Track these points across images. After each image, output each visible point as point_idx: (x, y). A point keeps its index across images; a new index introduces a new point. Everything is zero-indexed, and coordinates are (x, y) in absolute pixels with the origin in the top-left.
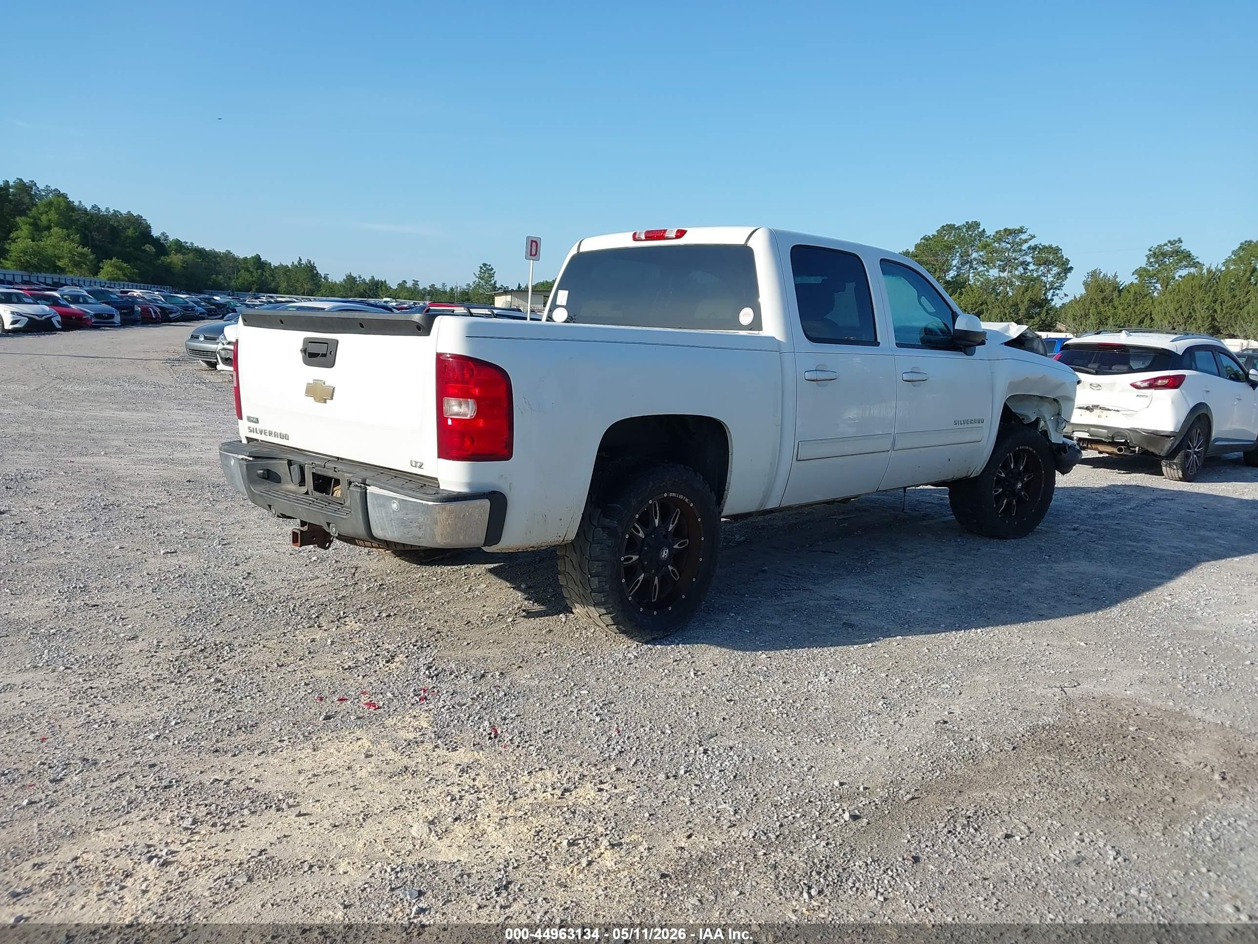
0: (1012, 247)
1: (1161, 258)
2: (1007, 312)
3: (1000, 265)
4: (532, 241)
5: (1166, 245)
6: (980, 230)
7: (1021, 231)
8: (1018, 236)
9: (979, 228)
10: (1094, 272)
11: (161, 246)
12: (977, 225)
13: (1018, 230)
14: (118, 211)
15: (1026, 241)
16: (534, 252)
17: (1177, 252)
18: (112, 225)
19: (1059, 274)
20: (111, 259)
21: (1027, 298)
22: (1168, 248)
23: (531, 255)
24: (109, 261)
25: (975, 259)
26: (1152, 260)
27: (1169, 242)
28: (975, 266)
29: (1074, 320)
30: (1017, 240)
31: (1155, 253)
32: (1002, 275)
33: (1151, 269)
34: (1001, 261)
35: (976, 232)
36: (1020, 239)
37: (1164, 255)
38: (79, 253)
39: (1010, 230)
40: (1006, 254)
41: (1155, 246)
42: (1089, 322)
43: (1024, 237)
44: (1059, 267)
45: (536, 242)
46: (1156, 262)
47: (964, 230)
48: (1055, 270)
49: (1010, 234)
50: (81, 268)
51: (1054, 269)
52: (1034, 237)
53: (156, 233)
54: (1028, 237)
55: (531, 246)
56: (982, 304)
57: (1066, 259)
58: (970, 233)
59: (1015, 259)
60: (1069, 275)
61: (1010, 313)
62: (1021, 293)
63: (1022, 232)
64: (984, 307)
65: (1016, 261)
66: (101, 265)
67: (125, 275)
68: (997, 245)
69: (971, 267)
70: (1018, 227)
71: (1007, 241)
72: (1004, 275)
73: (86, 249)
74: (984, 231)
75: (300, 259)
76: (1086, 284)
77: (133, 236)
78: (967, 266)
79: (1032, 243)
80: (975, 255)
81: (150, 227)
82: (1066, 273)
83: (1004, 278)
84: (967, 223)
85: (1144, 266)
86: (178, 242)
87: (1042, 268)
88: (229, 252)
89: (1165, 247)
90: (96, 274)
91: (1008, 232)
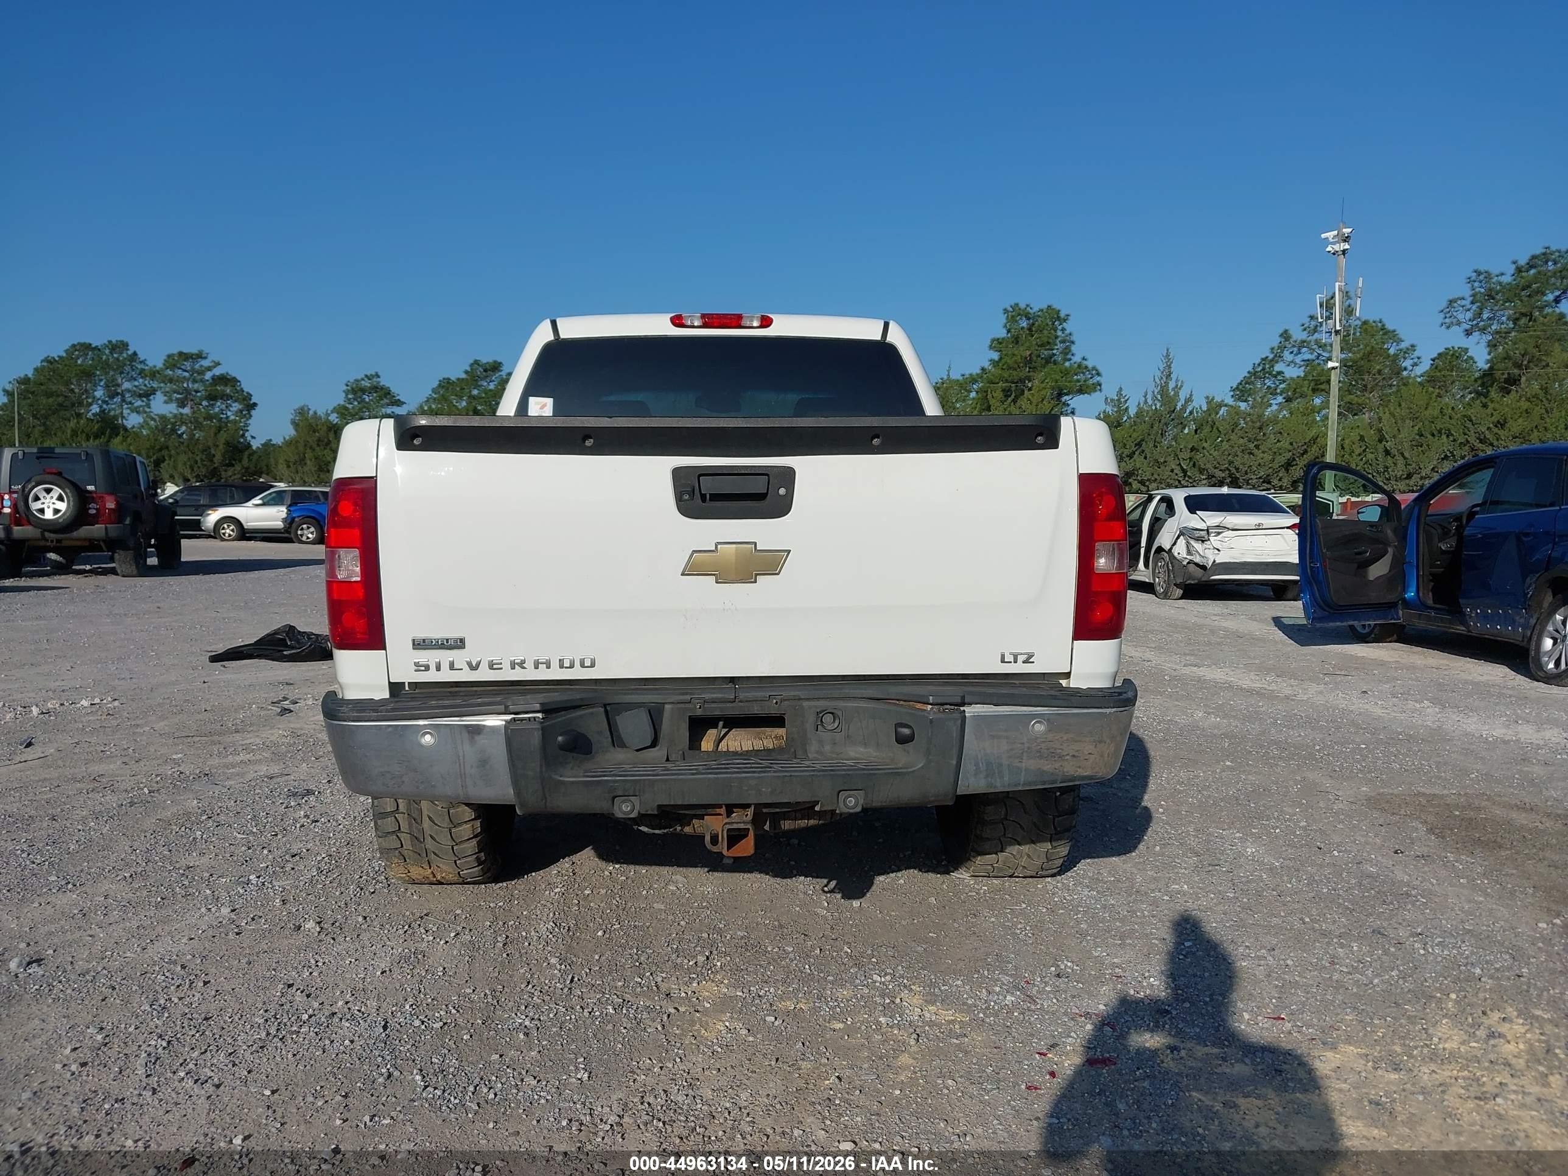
0: (191, 375)
1: (359, 394)
2: (198, 458)
3: (177, 399)
5: (363, 379)
6: (130, 352)
7: (200, 356)
8: (198, 362)
9: (128, 350)
10: (302, 408)
12: (124, 345)
13: (197, 355)
15: (209, 369)
17: (376, 388)
19: (241, 411)
21: (223, 441)
22: (366, 384)
25: (129, 391)
26: (350, 396)
27: (366, 376)
28: (129, 400)
29: (288, 467)
30: (197, 367)
31: (353, 389)
32: (181, 410)
33: (350, 406)
34: (179, 393)
35: (125, 355)
36: (201, 366)
37: (363, 390)
39: (185, 354)
40: (185, 385)
41: (352, 381)
42: (306, 469)
43: (206, 363)
44: (240, 403)
46: (355, 399)
47: (107, 351)
48: (236, 406)
49: (186, 359)
51: (234, 405)
52: (218, 364)
54: (211, 365)
56: (161, 450)
57: (248, 393)
58: (115, 355)
59: (197, 392)
60: (253, 412)
61: (202, 460)
62: (212, 435)
63: (201, 358)
64: (165, 453)
65: (199, 394)
68: (171, 373)
69: (123, 400)
70: (194, 351)
71: (183, 367)
72: (186, 411)
74: (135, 354)
76: (293, 422)
78: (118, 399)
79: (217, 371)
80: (127, 385)
82: (249, 411)
83: (187, 415)
84: (110, 342)
85: (342, 403)
87: (219, 404)
89: (363, 382)
91: (184, 356)
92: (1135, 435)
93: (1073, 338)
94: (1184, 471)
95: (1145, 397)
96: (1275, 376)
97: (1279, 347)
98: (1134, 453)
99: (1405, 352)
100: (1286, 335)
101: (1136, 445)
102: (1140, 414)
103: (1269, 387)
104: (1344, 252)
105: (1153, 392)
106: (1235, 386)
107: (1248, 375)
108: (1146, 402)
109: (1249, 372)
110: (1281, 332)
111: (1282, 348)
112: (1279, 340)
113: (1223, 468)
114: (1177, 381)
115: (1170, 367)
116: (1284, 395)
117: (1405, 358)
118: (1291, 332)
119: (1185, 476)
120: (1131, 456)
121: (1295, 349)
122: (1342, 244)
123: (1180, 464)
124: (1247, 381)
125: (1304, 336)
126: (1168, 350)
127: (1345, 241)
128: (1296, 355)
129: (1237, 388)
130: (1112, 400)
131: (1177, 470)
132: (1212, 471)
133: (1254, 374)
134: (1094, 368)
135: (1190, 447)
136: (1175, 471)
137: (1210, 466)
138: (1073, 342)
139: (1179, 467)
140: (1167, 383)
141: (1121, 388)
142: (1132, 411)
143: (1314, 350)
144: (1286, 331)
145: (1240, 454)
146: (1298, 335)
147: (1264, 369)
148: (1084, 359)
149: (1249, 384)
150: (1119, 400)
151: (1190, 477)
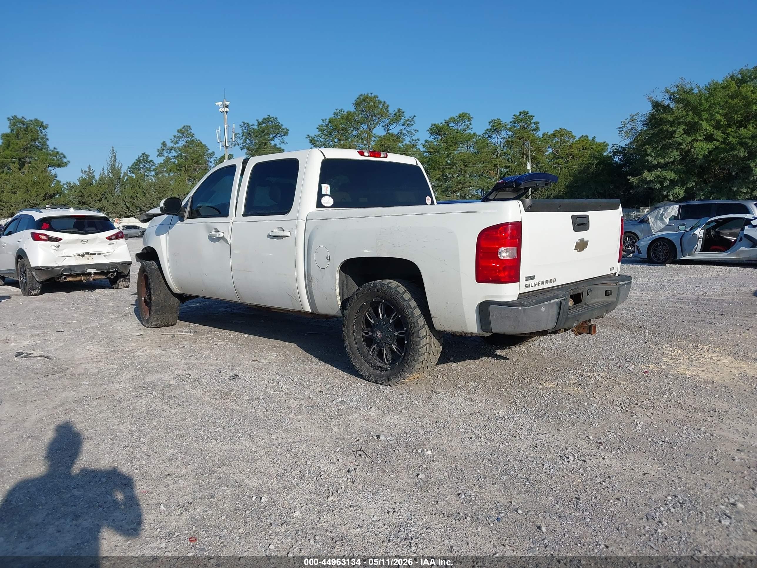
92: (101, 190)
93: (48, 137)
94: (128, 208)
95: (103, 171)
96: (149, 162)
97: (161, 149)
98: (101, 199)
99: (211, 155)
100: (164, 144)
101: (102, 195)
102: (101, 179)
103: (147, 167)
104: (227, 112)
105: (107, 168)
106: (130, 166)
107: (136, 161)
108: (104, 173)
109: (136, 160)
110: (162, 142)
111: (163, 150)
112: (161, 146)
113: (148, 206)
114: (119, 163)
115: (115, 156)
116: (155, 171)
117: (211, 157)
118: (166, 142)
119: (128, 211)
120: (100, 200)
121: (168, 151)
122: (226, 108)
123: (126, 204)
124: (136, 164)
125: (172, 145)
126: (113, 148)
127: (226, 107)
128: (169, 153)
129: (131, 167)
130: (86, 172)
131: (125, 207)
132: (142, 208)
133: (139, 161)
134: (62, 154)
135: (130, 196)
136: (124, 208)
137: (141, 205)
138: (48, 139)
139: (125, 206)
140: (114, 165)
141: (90, 166)
142: (97, 177)
143: (177, 151)
144: (164, 142)
145: (155, 200)
146: (170, 144)
147: (144, 159)
148: (55, 148)
149: (137, 165)
150: (89, 172)
151: (131, 211)
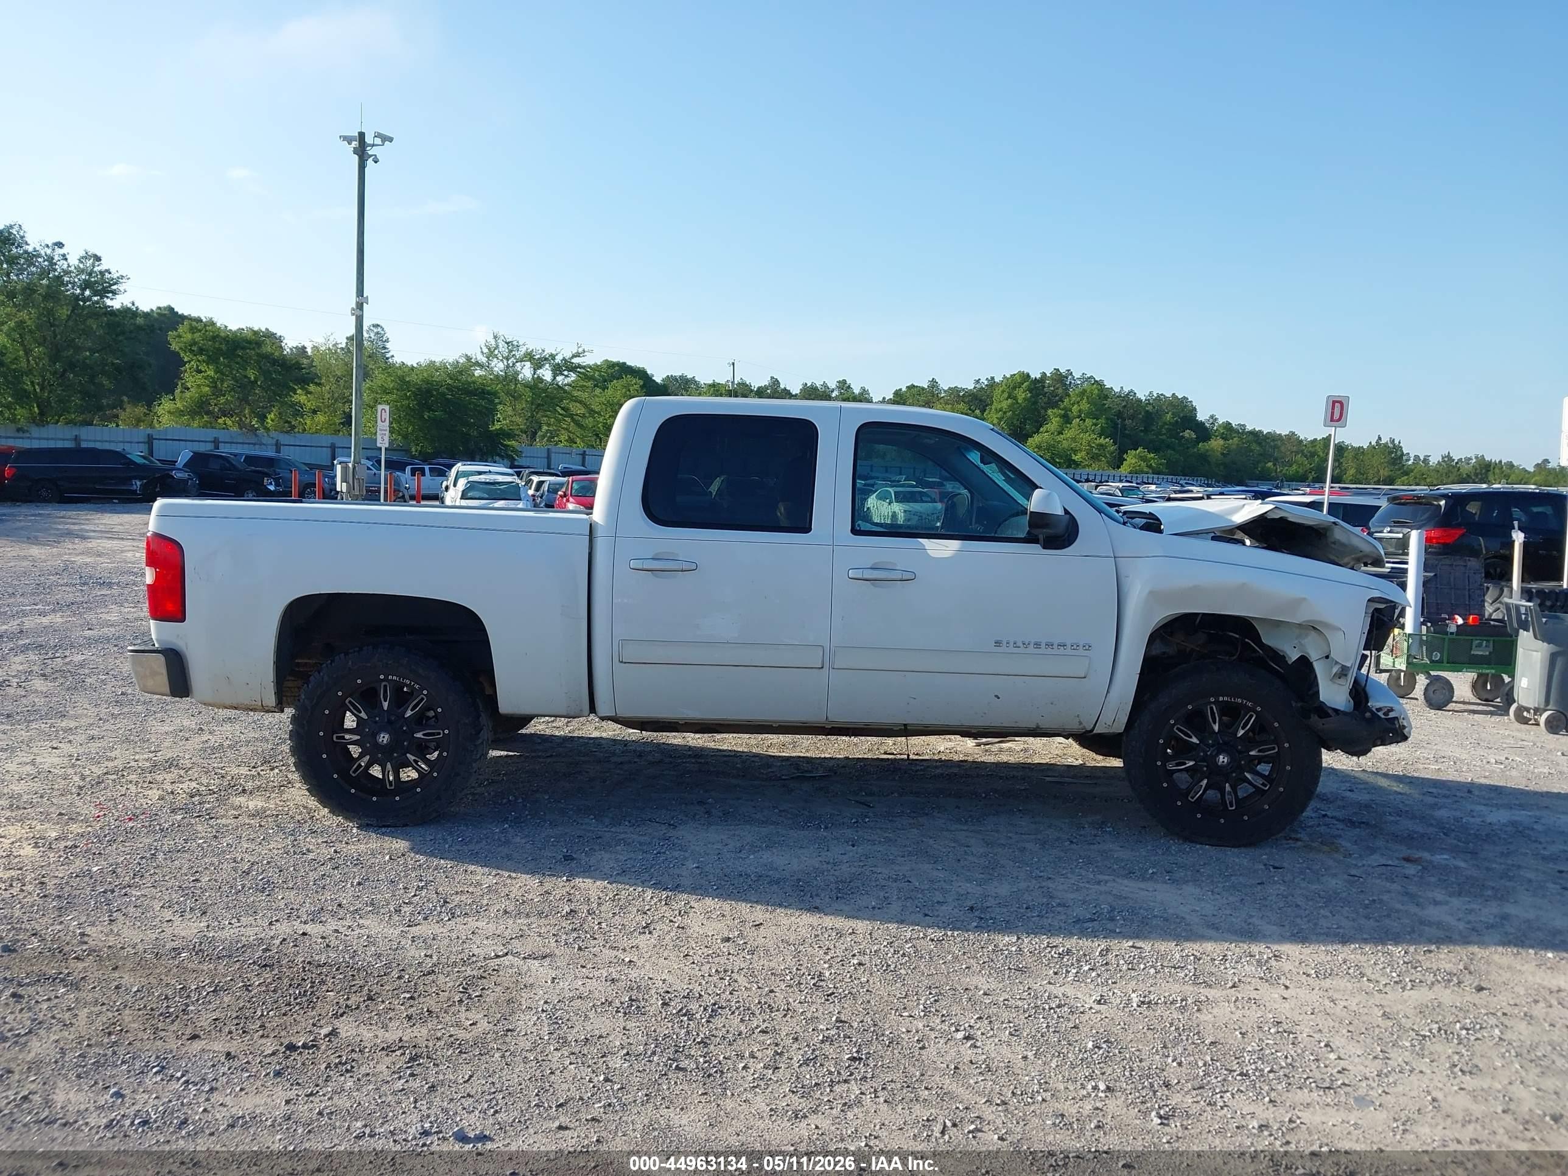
4: (1334, 402)
11: (1203, 432)
14: (1162, 395)
16: (1337, 416)
18: (1148, 411)
20: (1136, 450)
23: (1332, 420)
24: (1133, 452)
38: (1098, 445)
45: (1341, 403)
50: (1100, 461)
53: (1201, 416)
55: (1333, 408)
66: (1125, 456)
67: (1150, 466)
73: (1107, 440)
75: (1380, 438)
77: (1172, 421)
81: (1195, 409)
86: (1228, 426)
88: (1293, 433)
90: (1119, 467)
